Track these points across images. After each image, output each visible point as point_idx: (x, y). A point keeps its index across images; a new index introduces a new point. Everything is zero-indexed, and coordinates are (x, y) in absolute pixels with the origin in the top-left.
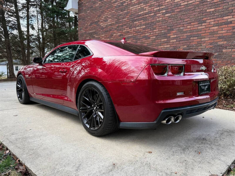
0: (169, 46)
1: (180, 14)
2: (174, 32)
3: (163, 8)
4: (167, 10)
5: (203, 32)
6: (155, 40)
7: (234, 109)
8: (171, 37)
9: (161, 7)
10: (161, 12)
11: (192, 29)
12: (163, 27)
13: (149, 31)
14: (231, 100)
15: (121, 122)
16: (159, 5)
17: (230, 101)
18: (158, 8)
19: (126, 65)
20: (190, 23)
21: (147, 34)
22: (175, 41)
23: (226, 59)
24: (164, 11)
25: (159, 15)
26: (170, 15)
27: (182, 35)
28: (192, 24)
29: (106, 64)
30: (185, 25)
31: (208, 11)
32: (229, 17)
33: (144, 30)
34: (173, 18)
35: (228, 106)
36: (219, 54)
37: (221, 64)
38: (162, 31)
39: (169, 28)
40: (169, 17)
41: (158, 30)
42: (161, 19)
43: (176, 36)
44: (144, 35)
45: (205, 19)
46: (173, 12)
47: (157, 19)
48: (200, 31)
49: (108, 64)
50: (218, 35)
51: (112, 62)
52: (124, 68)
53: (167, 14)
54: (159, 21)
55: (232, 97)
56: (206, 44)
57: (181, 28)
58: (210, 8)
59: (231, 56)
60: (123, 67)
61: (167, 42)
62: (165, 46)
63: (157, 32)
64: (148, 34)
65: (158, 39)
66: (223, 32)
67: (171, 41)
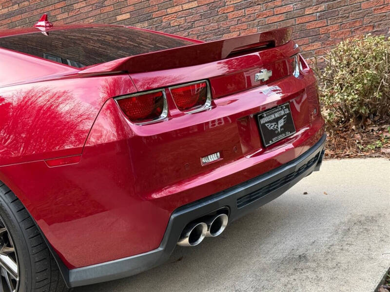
7: (384, 153)
14: (376, 129)
15: (73, 267)
17: (373, 130)
19: (67, 102)
23: (348, 17)
29: (9, 104)
35: (369, 146)
36: (329, 8)
37: (340, 32)
49: (15, 104)
51: (25, 98)
52: (64, 108)
55: (376, 118)
59: (359, 8)
60: (61, 106)
62: (186, 7)
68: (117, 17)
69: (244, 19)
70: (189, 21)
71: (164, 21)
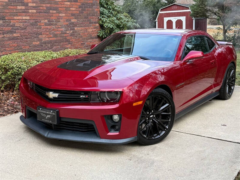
0: (28, 18)
5: (60, 6)
22: (35, 11)
43: (34, 5)
48: (57, 3)
50: (71, 12)
56: (63, 20)
61: (25, 12)
62: (24, 18)
65: (12, 5)
66: (74, 9)
67: (30, 11)
69: (47, 30)
70: (25, 25)
71: (12, 23)
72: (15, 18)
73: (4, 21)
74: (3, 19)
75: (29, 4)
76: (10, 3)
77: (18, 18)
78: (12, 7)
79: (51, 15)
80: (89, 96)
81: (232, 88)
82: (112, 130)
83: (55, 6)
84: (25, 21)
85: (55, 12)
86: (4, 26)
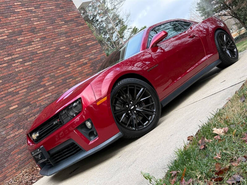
0: (50, 94)
1: (42, 61)
2: (47, 79)
3: (17, 57)
4: (24, 59)
5: (73, 73)
6: (27, 93)
8: (47, 84)
9: (13, 57)
10: (16, 61)
11: (62, 73)
12: (31, 77)
13: (13, 85)
16: (8, 54)
18: (11, 58)
20: (58, 68)
21: (10, 90)
22: (54, 87)
24: (21, 60)
25: (17, 64)
26: (30, 63)
27: (57, 80)
28: (60, 68)
30: (54, 71)
31: (66, 56)
32: (83, 60)
33: (3, 86)
34: (36, 66)
38: (32, 81)
39: (39, 76)
40: (31, 65)
41: (25, 81)
42: (21, 68)
43: (51, 83)
44: (6, 91)
45: (68, 63)
46: (32, 60)
47: (17, 70)
48: (70, 73)
50: (85, 74)
53: (26, 62)
54: (20, 72)
57: (52, 74)
58: (66, 54)
61: (46, 91)
62: (46, 96)
63: (25, 84)
64: (13, 89)
65: (32, 91)
66: (86, 70)
67: (49, 89)
68: (9, 108)
70: (50, 101)
71: (38, 104)
72: (39, 99)
73: (30, 105)
74: (29, 104)
75: (46, 84)
76: (29, 91)
77: (41, 98)
78: (32, 93)
79: (69, 83)
80: (60, 119)
81: (235, 50)
82: (92, 138)
83: (69, 75)
84: (49, 98)
85: (71, 79)
86: (32, 109)
